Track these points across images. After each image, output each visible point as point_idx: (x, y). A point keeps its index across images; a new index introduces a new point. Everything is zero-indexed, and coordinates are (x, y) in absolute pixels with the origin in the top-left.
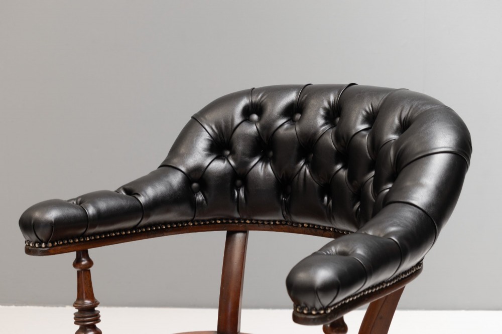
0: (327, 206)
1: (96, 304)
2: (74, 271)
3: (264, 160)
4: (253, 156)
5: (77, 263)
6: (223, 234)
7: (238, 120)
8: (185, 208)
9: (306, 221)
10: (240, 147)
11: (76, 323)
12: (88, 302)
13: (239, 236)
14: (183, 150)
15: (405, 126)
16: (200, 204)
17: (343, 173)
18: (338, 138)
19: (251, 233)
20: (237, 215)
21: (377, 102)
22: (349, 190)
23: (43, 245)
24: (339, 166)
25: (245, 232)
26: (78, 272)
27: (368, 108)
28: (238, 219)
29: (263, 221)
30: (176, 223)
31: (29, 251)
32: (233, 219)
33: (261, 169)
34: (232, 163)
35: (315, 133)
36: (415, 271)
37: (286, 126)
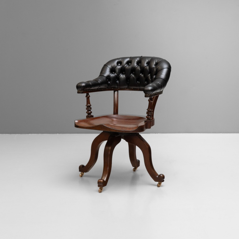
0: (138, 83)
1: (91, 105)
2: (86, 98)
3: (123, 74)
4: (120, 73)
5: (87, 96)
6: (113, 91)
7: (116, 65)
8: (106, 85)
9: (132, 87)
10: (117, 71)
11: (86, 110)
12: (89, 105)
13: (116, 92)
14: (103, 72)
15: (157, 64)
16: (109, 84)
17: (142, 75)
18: (141, 68)
19: (119, 91)
20: (117, 87)
21: (149, 59)
22: (144, 79)
23: (82, 91)
24: (141, 74)
25: (118, 91)
26: (87, 98)
27: (147, 61)
28: (117, 88)
29: (122, 88)
30: (104, 88)
31: (78, 93)
32: (116, 88)
33: (122, 76)
34: (116, 74)
35: (135, 67)
36: (161, 93)
37: (127, 66)
